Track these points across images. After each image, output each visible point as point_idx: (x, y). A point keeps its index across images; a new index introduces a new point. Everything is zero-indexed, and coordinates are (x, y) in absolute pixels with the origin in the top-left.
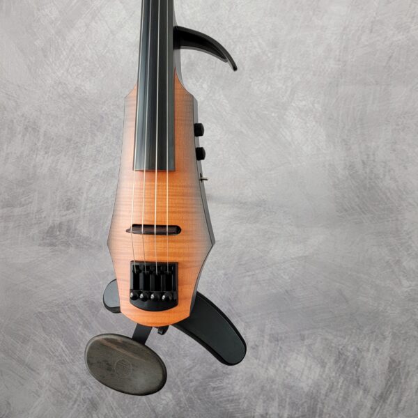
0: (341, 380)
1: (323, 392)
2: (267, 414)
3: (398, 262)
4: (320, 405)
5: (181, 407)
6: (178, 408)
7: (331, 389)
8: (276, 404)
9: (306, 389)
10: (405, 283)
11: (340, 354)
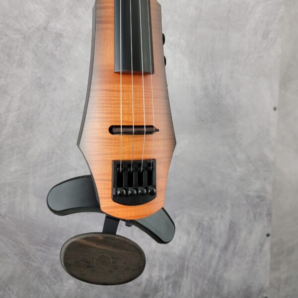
0: (200, 242)
1: (189, 253)
2: (151, 277)
3: (234, 155)
4: (186, 263)
5: (82, 289)
6: (79, 290)
7: (194, 250)
8: (157, 269)
9: (178, 253)
10: (239, 169)
11: (200, 224)
